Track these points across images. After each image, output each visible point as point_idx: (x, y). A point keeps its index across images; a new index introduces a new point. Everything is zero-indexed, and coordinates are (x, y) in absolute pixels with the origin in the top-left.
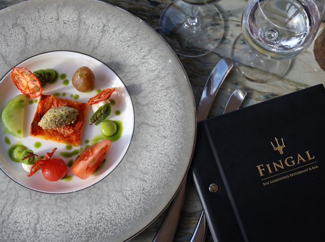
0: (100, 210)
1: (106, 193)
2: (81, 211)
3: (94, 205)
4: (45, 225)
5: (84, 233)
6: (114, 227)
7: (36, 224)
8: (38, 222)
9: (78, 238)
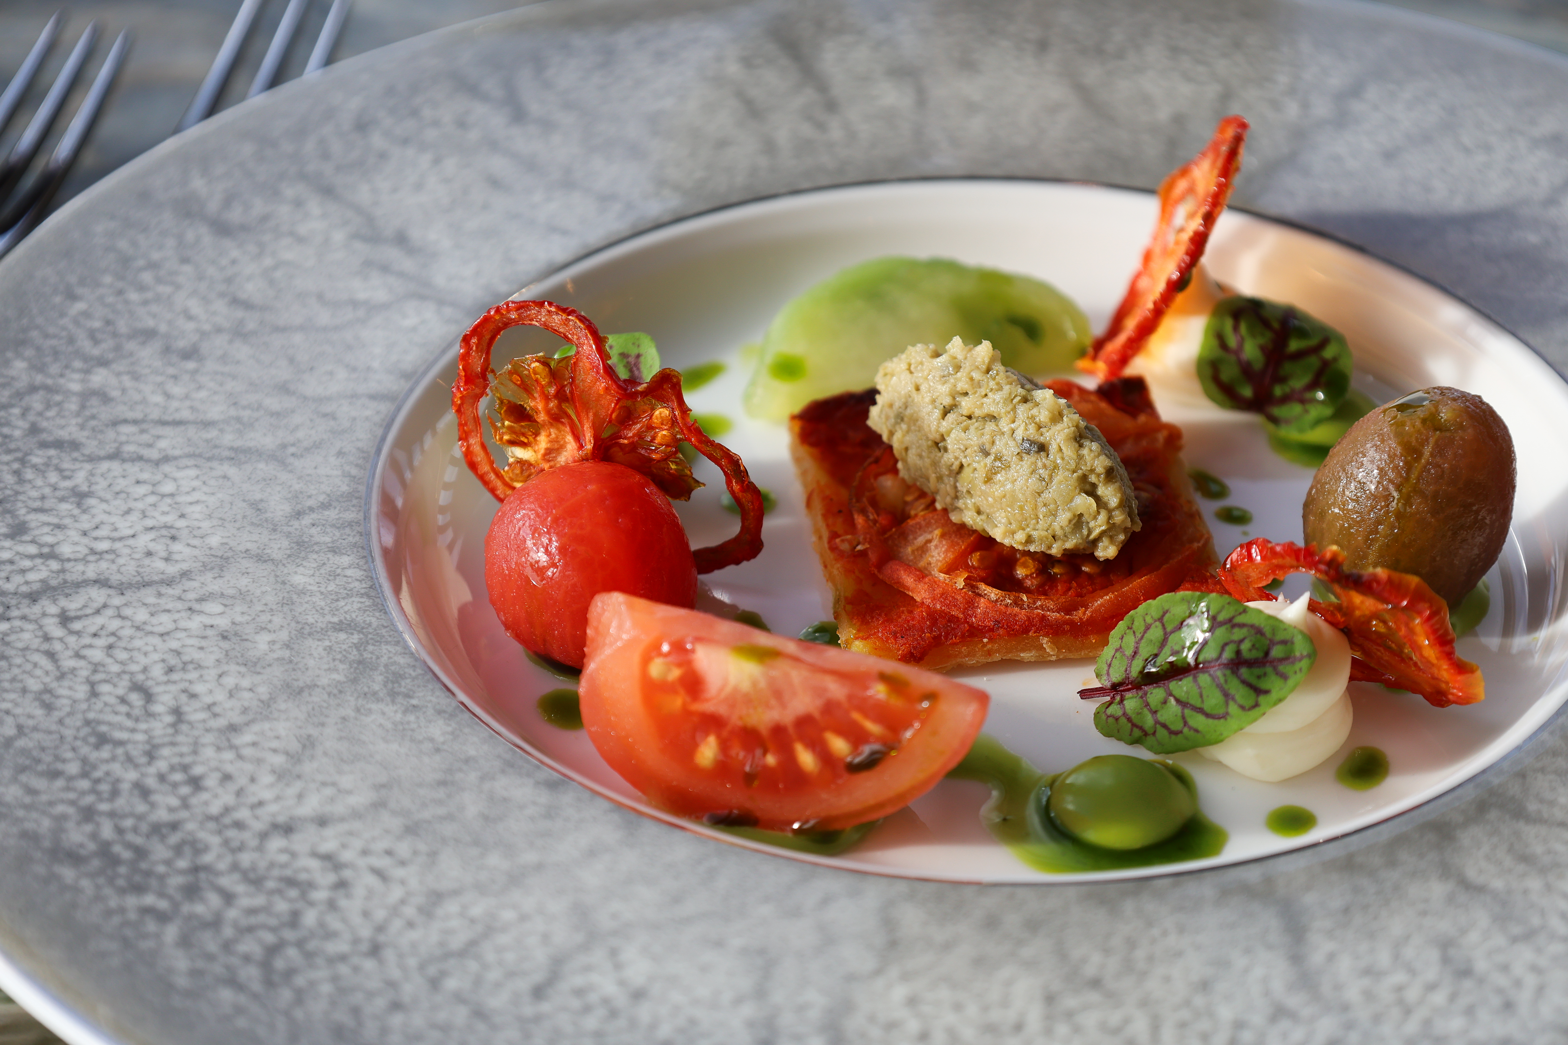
0: (362, 862)
1: (530, 857)
2: (308, 767)
3: (395, 823)
4: (115, 624)
5: (128, 823)
6: (251, 974)
7: (102, 582)
8: (121, 589)
9: (73, 803)
